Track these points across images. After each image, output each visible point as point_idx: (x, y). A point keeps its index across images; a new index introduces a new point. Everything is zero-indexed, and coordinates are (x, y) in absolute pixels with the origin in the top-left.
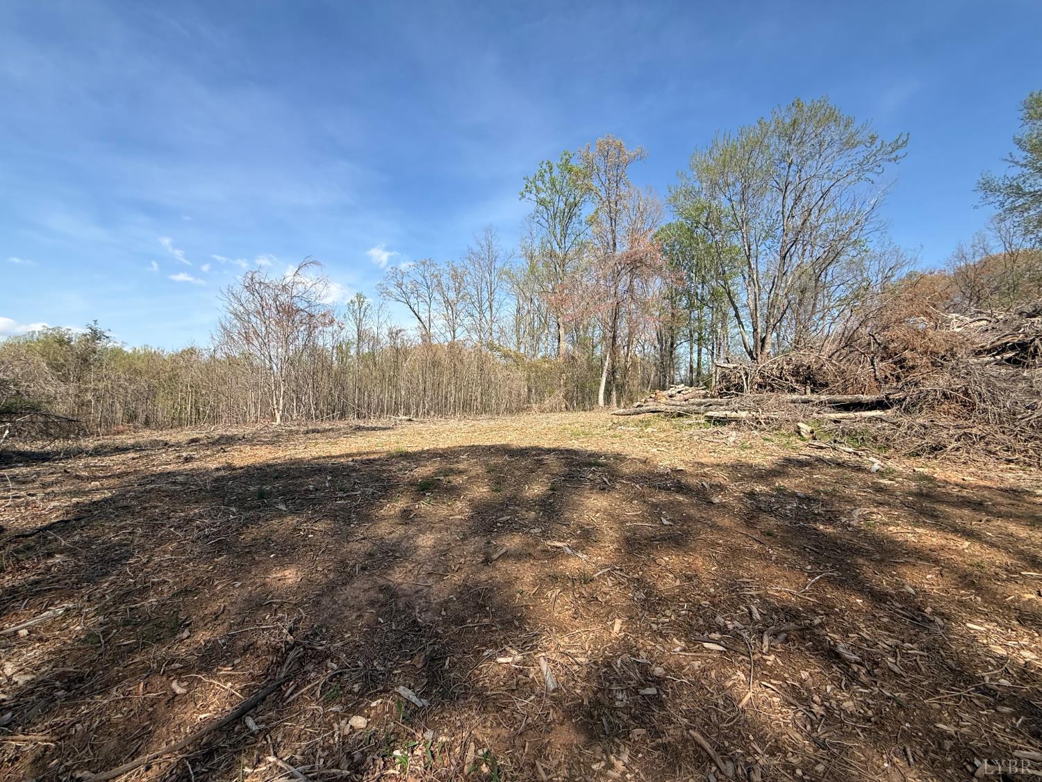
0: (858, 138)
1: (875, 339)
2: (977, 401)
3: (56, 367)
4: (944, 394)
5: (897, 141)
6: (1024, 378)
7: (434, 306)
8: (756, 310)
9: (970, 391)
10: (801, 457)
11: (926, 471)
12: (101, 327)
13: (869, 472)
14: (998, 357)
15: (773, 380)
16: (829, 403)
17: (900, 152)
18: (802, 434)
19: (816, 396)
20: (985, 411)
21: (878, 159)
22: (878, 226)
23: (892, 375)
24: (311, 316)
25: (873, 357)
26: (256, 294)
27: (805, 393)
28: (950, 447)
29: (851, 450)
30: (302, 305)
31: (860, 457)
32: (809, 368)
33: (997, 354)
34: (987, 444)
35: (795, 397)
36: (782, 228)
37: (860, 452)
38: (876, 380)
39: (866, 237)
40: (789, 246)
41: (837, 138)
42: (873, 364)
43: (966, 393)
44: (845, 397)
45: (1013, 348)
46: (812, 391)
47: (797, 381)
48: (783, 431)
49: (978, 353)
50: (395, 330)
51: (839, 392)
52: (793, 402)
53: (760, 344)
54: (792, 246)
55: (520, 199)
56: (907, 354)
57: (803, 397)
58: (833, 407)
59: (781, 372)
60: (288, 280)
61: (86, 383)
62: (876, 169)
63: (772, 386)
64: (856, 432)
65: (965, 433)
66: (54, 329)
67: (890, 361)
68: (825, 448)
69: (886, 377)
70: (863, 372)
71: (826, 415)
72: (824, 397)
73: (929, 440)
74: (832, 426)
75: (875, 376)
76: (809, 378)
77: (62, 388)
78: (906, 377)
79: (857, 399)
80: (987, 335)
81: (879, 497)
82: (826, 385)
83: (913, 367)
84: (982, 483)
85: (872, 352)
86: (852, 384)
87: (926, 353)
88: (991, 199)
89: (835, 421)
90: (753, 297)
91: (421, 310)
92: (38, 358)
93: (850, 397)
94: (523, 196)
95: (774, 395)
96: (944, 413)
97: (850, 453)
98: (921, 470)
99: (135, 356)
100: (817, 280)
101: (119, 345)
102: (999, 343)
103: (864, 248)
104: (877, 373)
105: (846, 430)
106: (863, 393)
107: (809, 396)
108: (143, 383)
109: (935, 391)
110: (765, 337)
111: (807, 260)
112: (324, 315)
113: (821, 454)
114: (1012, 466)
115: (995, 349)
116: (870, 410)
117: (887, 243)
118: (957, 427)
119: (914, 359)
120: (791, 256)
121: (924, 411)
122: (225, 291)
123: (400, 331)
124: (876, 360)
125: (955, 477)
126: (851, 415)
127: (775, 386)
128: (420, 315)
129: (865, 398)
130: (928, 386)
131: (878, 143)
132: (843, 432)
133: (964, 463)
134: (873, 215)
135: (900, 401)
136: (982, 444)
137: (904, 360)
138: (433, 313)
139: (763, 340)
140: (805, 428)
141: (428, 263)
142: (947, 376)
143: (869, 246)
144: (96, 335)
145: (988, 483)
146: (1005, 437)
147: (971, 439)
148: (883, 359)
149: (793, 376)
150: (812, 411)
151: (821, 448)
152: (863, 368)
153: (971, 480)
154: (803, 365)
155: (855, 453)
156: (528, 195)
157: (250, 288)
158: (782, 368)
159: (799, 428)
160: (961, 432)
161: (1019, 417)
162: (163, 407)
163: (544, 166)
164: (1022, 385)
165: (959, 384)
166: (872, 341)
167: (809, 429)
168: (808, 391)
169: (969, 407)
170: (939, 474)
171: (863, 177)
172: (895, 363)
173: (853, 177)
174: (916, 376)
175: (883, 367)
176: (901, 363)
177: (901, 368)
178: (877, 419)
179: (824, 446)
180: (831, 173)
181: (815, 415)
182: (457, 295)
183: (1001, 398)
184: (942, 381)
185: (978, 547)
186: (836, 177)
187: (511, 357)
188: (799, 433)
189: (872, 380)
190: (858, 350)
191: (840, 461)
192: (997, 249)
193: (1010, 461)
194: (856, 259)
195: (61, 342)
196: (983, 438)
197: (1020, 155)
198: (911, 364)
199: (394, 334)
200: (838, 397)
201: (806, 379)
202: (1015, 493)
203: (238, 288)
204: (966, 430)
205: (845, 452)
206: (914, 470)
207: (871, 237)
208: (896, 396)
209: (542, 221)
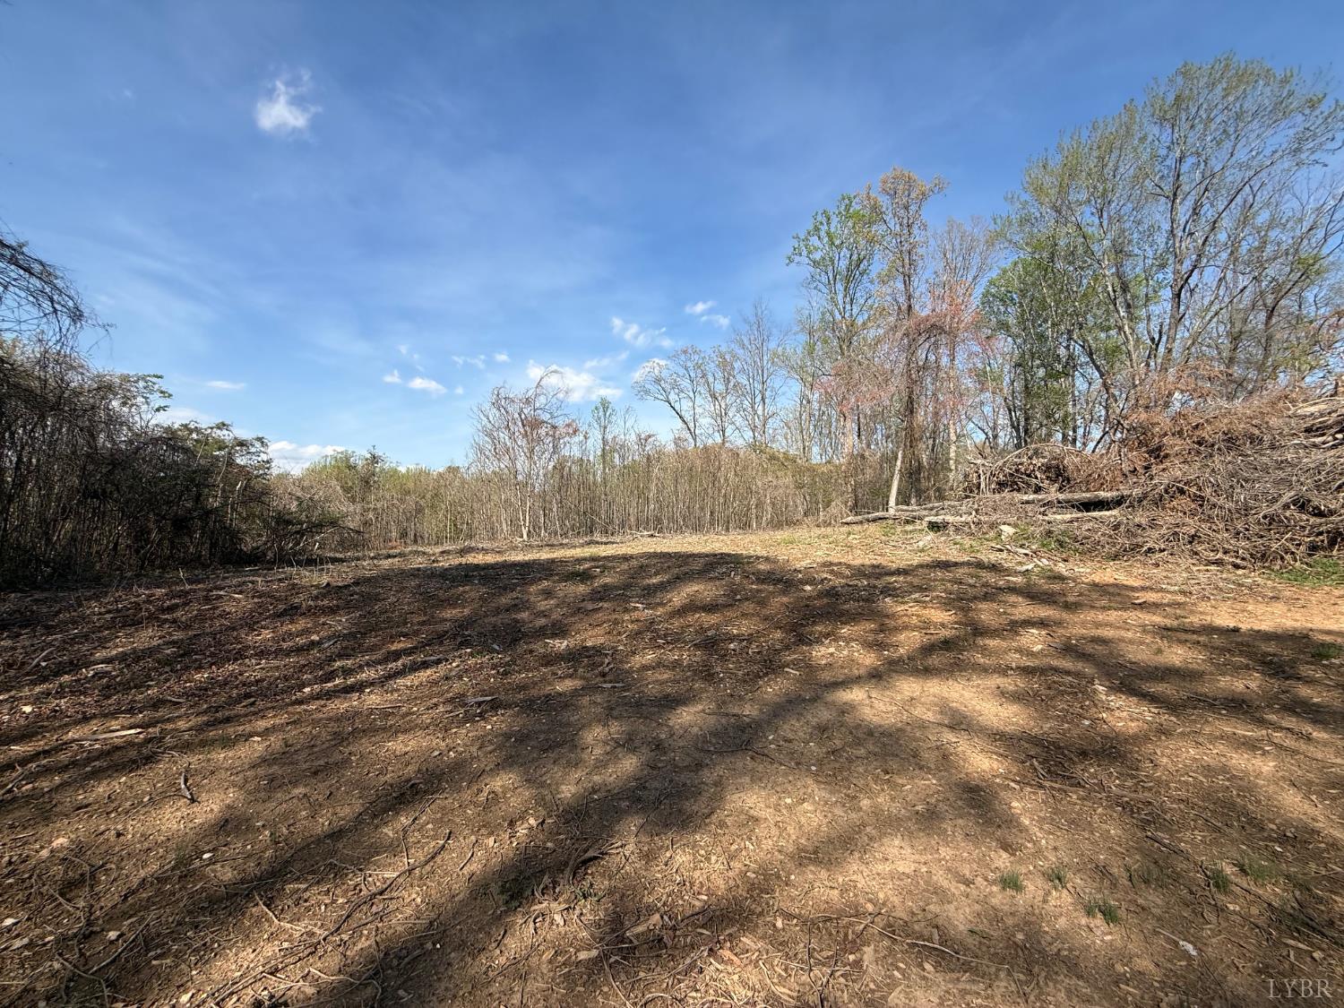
3: (347, 490)
7: (699, 401)
12: (378, 453)
15: (1019, 477)
24: (554, 427)
26: (503, 410)
27: (1050, 492)
30: (546, 417)
35: (1032, 496)
40: (1184, 278)
43: (1199, 488)
46: (1060, 490)
47: (1048, 478)
50: (643, 436)
55: (787, 265)
57: (1041, 497)
60: (530, 393)
61: (368, 503)
63: (1017, 486)
66: (342, 453)
76: (1060, 474)
77: (351, 509)
91: (684, 408)
92: (334, 482)
94: (791, 261)
99: (408, 475)
101: (393, 465)
107: (1050, 495)
108: (411, 501)
112: (568, 425)
122: (475, 409)
123: (650, 436)
127: (1021, 485)
128: (683, 413)
138: (699, 410)
140: (1008, 531)
141: (690, 351)
144: (375, 459)
149: (1044, 472)
156: (797, 259)
157: (496, 404)
162: (429, 525)
163: (819, 218)
168: (1055, 490)
182: (727, 385)
187: (778, 459)
195: (350, 467)
199: (643, 440)
203: (487, 406)
209: (821, 286)
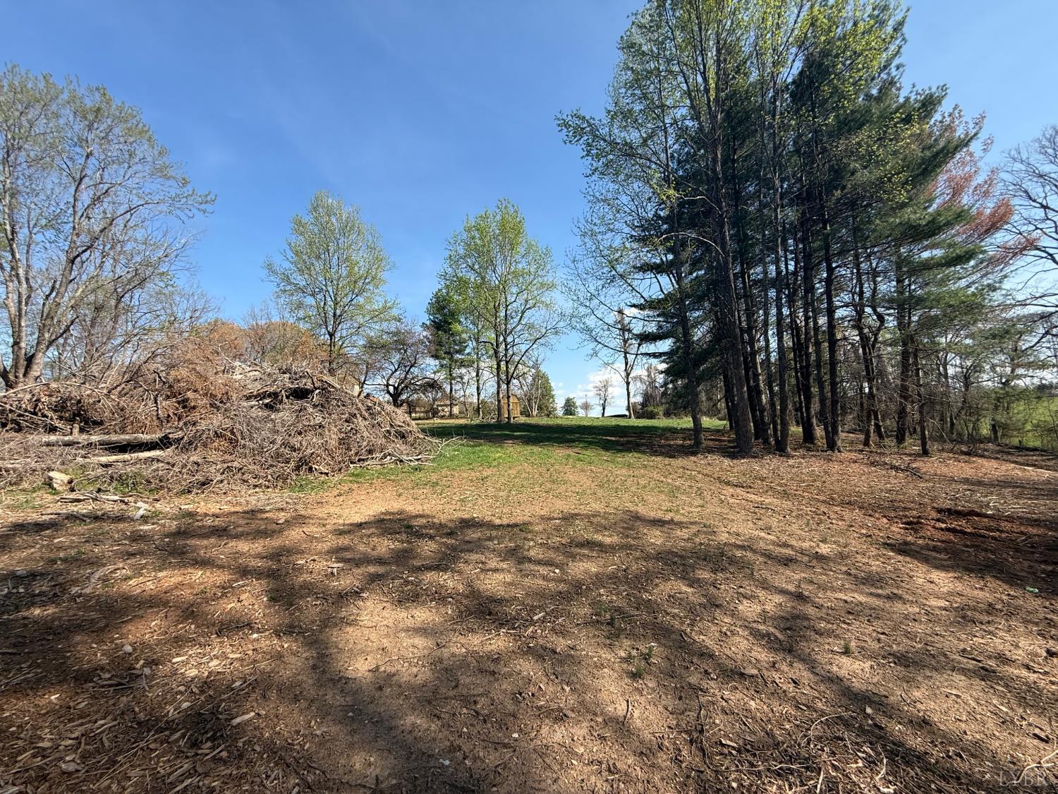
0: (171, 172)
1: (160, 377)
2: (239, 438)
4: (216, 432)
5: (206, 196)
6: (272, 420)
8: (20, 315)
9: (235, 431)
10: (44, 517)
11: (190, 507)
13: (132, 520)
14: (261, 402)
15: (20, 415)
16: (100, 444)
17: (208, 207)
18: (55, 485)
19: (85, 436)
20: (244, 446)
21: (190, 203)
22: (188, 266)
23: (174, 414)
25: (157, 395)
27: (71, 433)
28: (215, 481)
29: (116, 498)
31: (126, 504)
32: (79, 402)
33: (260, 400)
34: (243, 474)
35: (53, 438)
36: (72, 225)
37: (126, 499)
38: (158, 418)
39: (174, 272)
40: (80, 250)
41: (150, 159)
42: (156, 403)
43: (233, 433)
44: (123, 437)
45: (270, 396)
46: (82, 430)
47: (61, 418)
48: (25, 485)
49: (248, 398)
51: (116, 432)
52: (48, 444)
53: (23, 363)
54: (84, 251)
56: (190, 394)
57: (67, 438)
58: (106, 449)
59: (37, 405)
62: (187, 211)
63: (18, 424)
64: (128, 476)
65: (228, 467)
67: (174, 400)
68: (84, 500)
69: (169, 416)
70: (144, 410)
71: (95, 460)
72: (95, 438)
73: (199, 477)
74: (100, 471)
75: (158, 415)
76: (79, 415)
78: (187, 416)
79: (135, 438)
80: (256, 383)
81: (135, 547)
82: (101, 423)
83: (194, 408)
84: (233, 509)
85: (157, 390)
86: (132, 423)
87: (206, 394)
88: (272, 278)
89: (106, 466)
90: (16, 297)
93: (127, 437)
95: (19, 436)
96: (215, 450)
97: (115, 501)
98: (187, 507)
100: (119, 300)
102: (262, 391)
103: (172, 283)
104: (160, 412)
105: (115, 476)
106: (143, 433)
107: (76, 436)
109: (209, 430)
110: (33, 356)
111: (107, 274)
113: (76, 509)
114: (257, 490)
115: (259, 395)
116: (149, 450)
117: (195, 286)
118: (224, 462)
119: (196, 400)
120: (83, 262)
121: (199, 449)
124: (160, 399)
125: (213, 508)
126: (127, 456)
127: (24, 424)
129: (145, 437)
130: (202, 426)
131: (189, 188)
132: (112, 477)
133: (225, 493)
134: (183, 254)
135: (179, 440)
136: (240, 474)
137: (187, 400)
139: (30, 360)
140: (59, 478)
142: (220, 417)
143: (178, 282)
145: (238, 509)
146: (255, 467)
147: (233, 471)
148: (168, 397)
149: (55, 411)
150: (76, 455)
151: (78, 501)
152: (145, 405)
153: (226, 508)
154: (72, 399)
155: (121, 501)
158: (38, 400)
159: (51, 479)
160: (226, 465)
161: (265, 450)
164: (270, 425)
165: (228, 424)
166: (158, 379)
167: (66, 478)
168: (76, 431)
169: (233, 442)
170: (202, 508)
171: (174, 212)
172: (179, 403)
173: (163, 207)
174: (195, 416)
175: (167, 406)
176: (184, 403)
177: (183, 407)
178: (153, 460)
179: (82, 498)
180: (141, 191)
181: (79, 459)
183: (255, 435)
184: (217, 421)
185: (208, 574)
186: (146, 199)
188: (50, 486)
189: (154, 418)
190: (141, 386)
191: (99, 513)
192: (276, 319)
193: (256, 486)
194: (165, 291)
196: (241, 469)
197: (290, 254)
198: (192, 404)
200: (114, 438)
201: (75, 415)
202: (252, 514)
204: (229, 464)
205: (110, 502)
206: (180, 509)
207: (180, 274)
208: (176, 436)
